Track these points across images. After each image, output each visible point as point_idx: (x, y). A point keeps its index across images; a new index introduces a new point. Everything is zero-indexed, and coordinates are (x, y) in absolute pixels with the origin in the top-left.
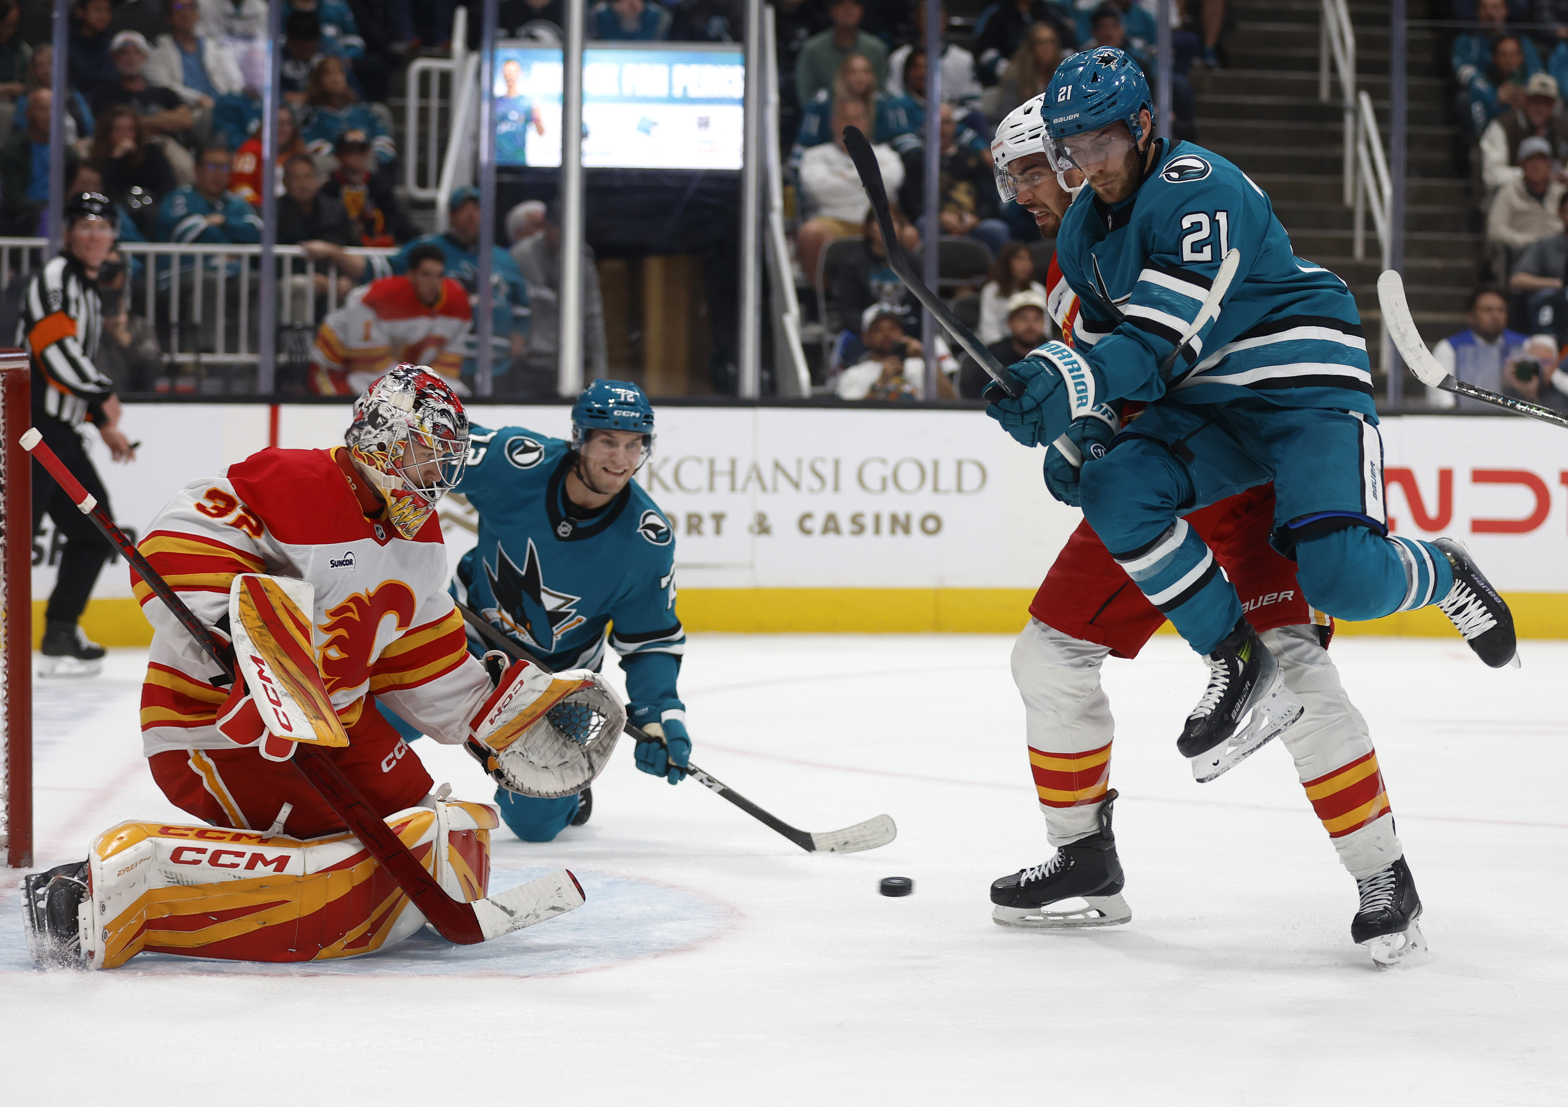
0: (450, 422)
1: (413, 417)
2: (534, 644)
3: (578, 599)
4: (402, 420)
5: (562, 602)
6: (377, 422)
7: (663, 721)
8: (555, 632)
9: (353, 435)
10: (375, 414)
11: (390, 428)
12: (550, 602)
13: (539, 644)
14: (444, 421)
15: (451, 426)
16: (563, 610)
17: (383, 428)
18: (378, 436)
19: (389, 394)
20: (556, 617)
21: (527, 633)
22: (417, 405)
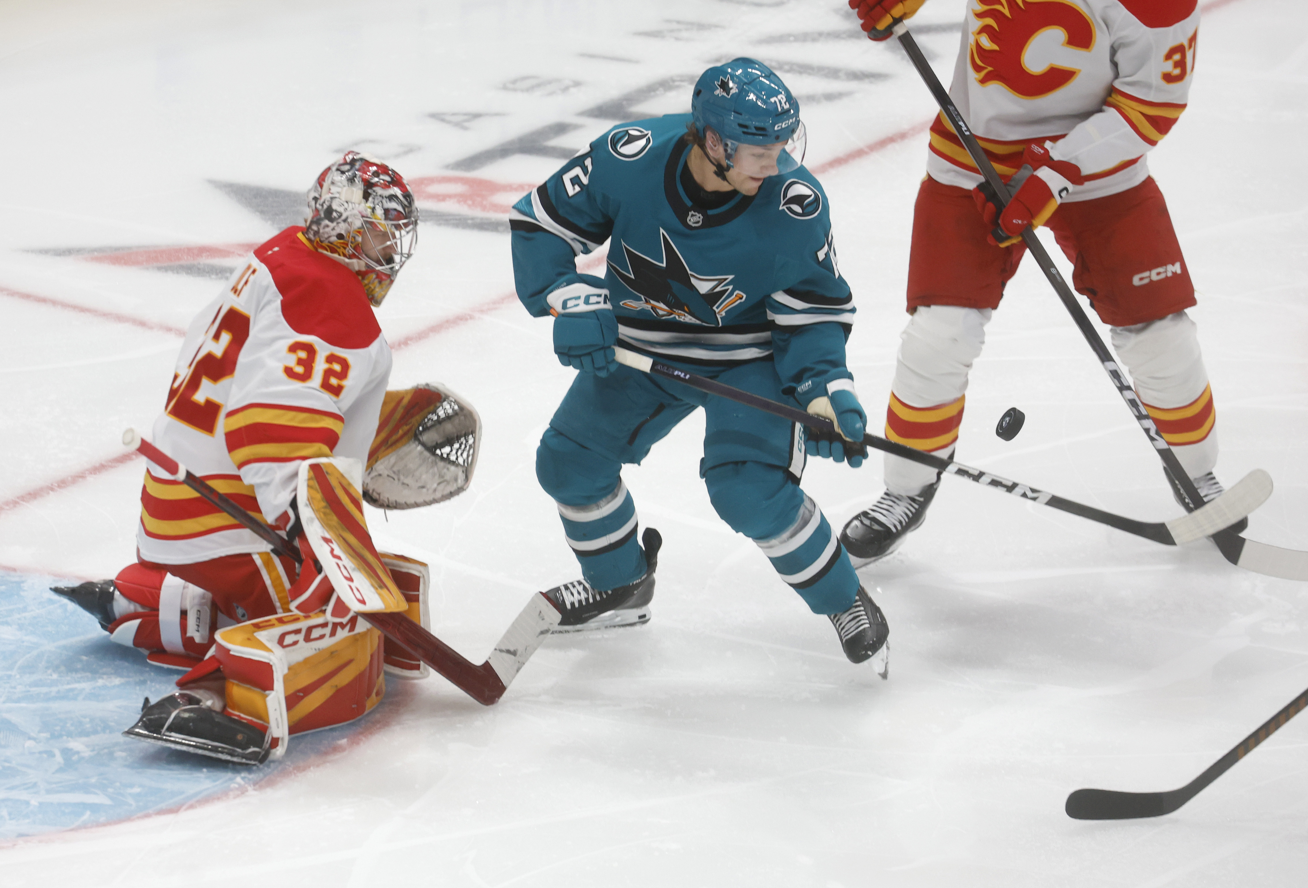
0: (398, 204)
1: (365, 207)
2: (698, 322)
3: (731, 277)
4: (356, 212)
5: (715, 283)
6: (333, 217)
7: (830, 394)
8: (717, 311)
9: (312, 230)
10: (329, 211)
11: (345, 221)
12: (704, 287)
13: (703, 322)
14: (393, 205)
15: (400, 208)
16: (718, 289)
17: (340, 220)
18: (336, 228)
19: (339, 190)
20: (713, 297)
21: (686, 314)
22: (366, 196)
